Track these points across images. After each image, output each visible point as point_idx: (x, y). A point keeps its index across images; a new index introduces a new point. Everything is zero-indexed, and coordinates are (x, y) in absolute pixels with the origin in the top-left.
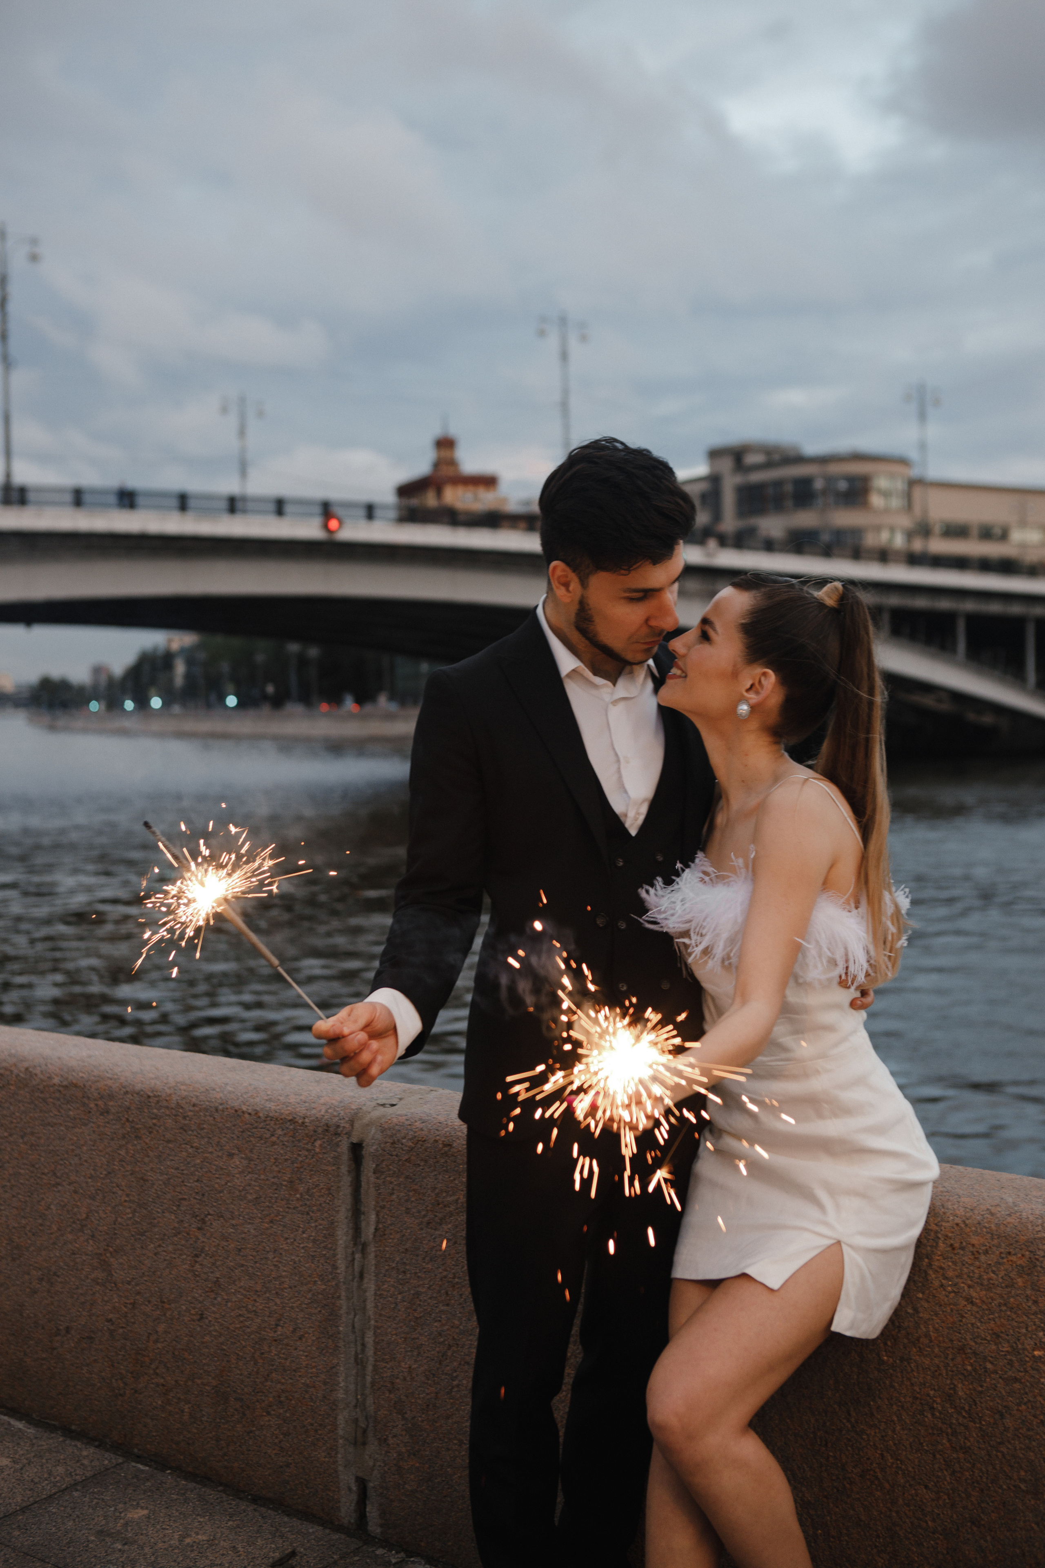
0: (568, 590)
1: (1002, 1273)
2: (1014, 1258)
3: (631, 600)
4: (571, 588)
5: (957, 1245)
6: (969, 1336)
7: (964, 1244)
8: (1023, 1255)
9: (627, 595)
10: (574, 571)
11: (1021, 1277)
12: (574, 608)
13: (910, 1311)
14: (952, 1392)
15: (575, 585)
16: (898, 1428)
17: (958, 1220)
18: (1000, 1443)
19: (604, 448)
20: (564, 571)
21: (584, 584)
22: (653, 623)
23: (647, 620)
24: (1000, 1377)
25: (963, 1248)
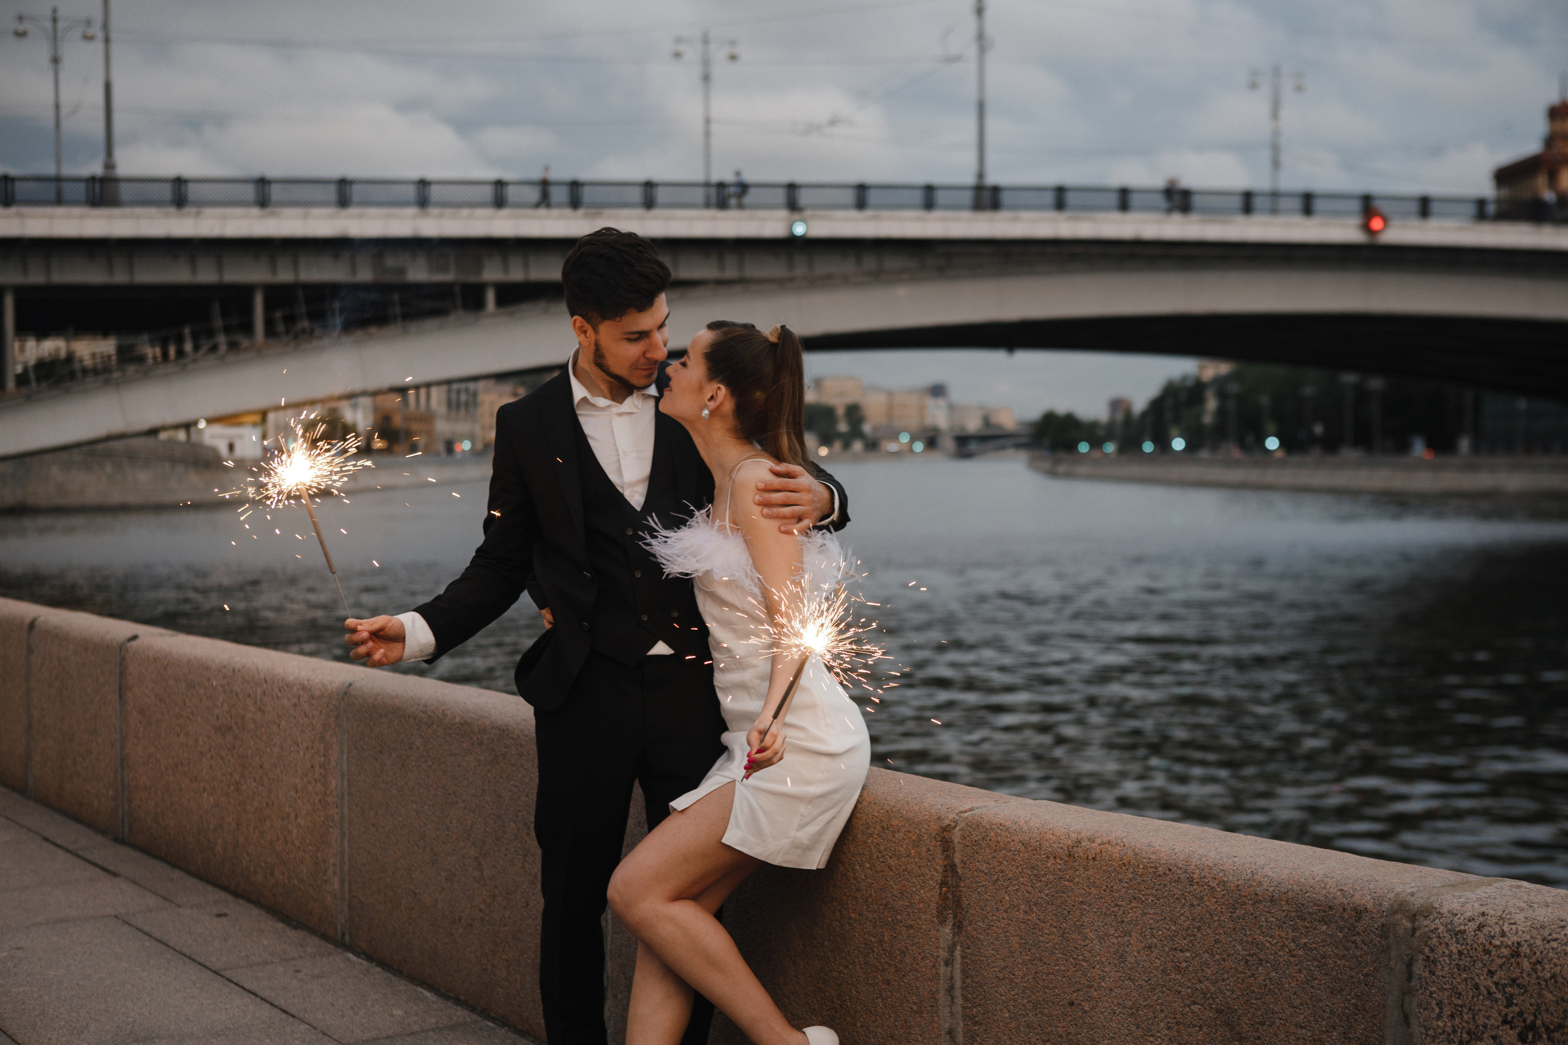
0: (586, 337)
1: (905, 846)
2: (910, 835)
3: (630, 340)
4: (588, 335)
5: (885, 826)
6: (890, 895)
7: (889, 826)
8: (915, 833)
9: (626, 336)
10: (588, 322)
11: (914, 849)
12: (593, 347)
13: (863, 877)
14: (881, 938)
15: (590, 332)
16: (858, 968)
17: (889, 808)
18: (904, 976)
19: (604, 234)
20: (581, 322)
21: (596, 331)
22: (648, 355)
23: (644, 353)
24: (904, 926)
25: (888, 829)
